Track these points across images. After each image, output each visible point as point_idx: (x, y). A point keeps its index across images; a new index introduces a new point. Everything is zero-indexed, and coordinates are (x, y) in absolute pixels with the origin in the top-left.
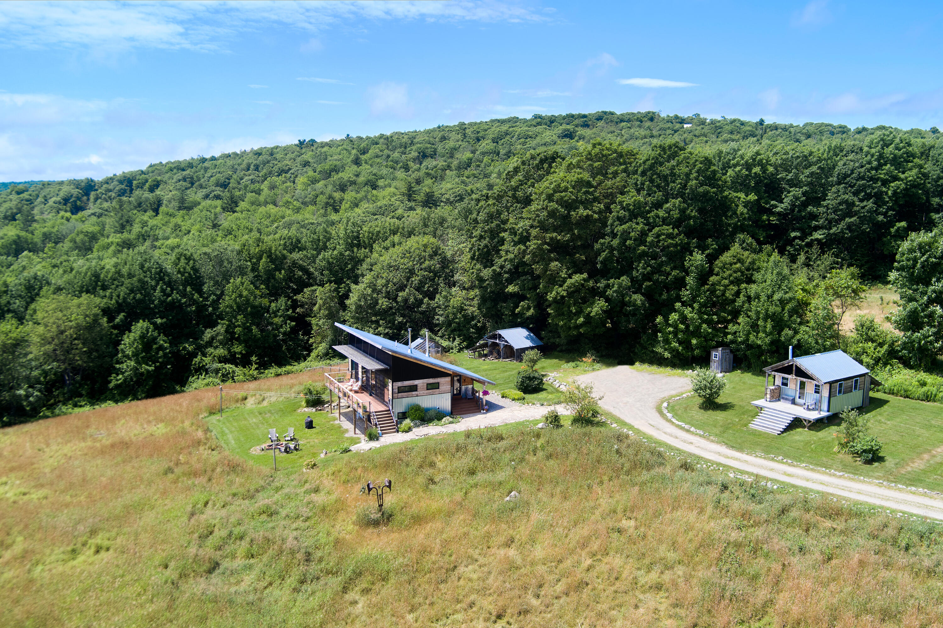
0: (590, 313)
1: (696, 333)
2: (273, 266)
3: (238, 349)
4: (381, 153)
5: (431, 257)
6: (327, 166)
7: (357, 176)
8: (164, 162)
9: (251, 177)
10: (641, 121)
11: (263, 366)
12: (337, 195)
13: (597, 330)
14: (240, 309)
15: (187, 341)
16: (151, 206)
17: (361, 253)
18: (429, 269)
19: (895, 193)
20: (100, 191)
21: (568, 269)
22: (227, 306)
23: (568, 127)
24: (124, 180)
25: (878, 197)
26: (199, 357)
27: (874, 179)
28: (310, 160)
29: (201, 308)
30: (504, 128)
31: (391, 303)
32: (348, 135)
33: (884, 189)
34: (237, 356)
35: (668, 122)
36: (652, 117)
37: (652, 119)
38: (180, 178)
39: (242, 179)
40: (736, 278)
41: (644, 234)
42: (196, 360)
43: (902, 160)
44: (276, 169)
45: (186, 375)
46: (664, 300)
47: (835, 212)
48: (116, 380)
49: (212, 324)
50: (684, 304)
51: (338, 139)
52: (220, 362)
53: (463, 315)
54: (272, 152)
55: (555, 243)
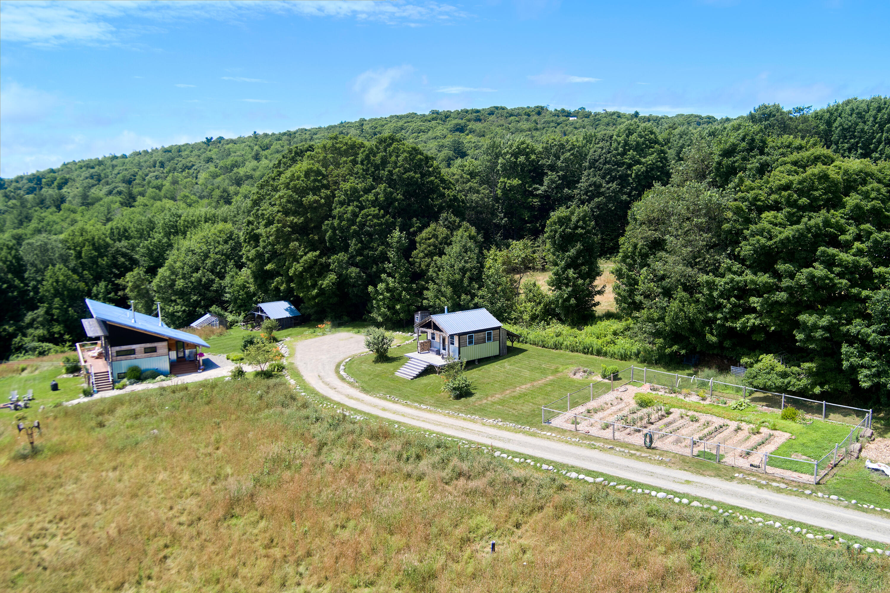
0: (322, 285)
1: (399, 300)
2: (97, 254)
3: (57, 329)
4: (282, 149)
5: (226, 242)
6: (229, 161)
7: (254, 170)
8: (77, 161)
9: (155, 174)
10: (529, 115)
12: (232, 189)
13: (331, 300)
14: (57, 293)
15: (8, 323)
16: (54, 203)
17: (175, 239)
18: (222, 253)
19: (637, 175)
20: (9, 189)
21: (305, 247)
22: (46, 291)
23: (460, 121)
24: (34, 178)
25: (623, 179)
26: (19, 337)
27: (619, 164)
28: (213, 157)
29: (24, 293)
30: (400, 124)
31: (187, 284)
32: (255, 132)
33: (629, 172)
34: (56, 336)
35: (555, 115)
36: (540, 111)
37: (539, 113)
38: (88, 175)
39: (147, 175)
40: (429, 251)
41: (355, 215)
42: (16, 340)
43: (644, 146)
44: (180, 165)
45: (8, 354)
46: (374, 272)
47: (586, 194)
49: (33, 307)
50: (389, 275)
51: (246, 136)
52: (39, 341)
53: (246, 293)
54: (179, 149)
55: (293, 226)
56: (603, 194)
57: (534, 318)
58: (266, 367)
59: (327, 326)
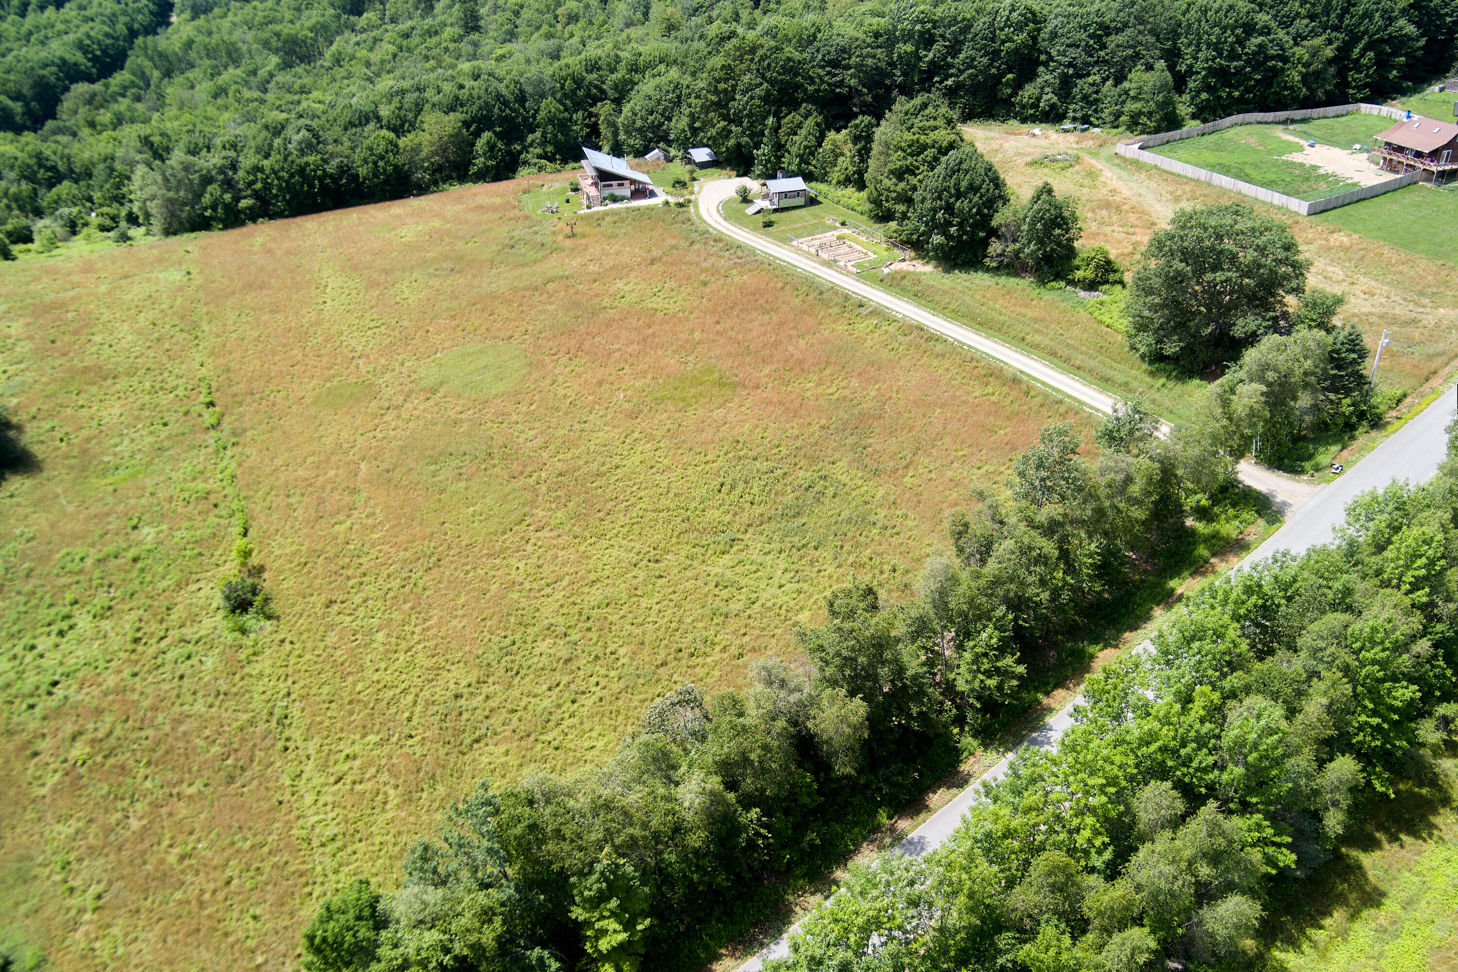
0: (728, 144)
1: (769, 161)
2: (576, 86)
3: (550, 148)
11: (565, 161)
13: (732, 155)
14: (550, 121)
15: (516, 143)
17: (637, 77)
18: (670, 101)
21: (719, 118)
22: (542, 118)
25: (996, 54)
26: (524, 154)
29: (526, 119)
34: (548, 154)
40: (788, 132)
41: (748, 102)
42: (522, 156)
46: (757, 142)
48: (473, 170)
49: (533, 131)
50: (765, 145)
52: (538, 158)
53: (683, 138)
55: (713, 103)
56: (975, 67)
57: (839, 182)
58: (681, 200)
59: (728, 171)
